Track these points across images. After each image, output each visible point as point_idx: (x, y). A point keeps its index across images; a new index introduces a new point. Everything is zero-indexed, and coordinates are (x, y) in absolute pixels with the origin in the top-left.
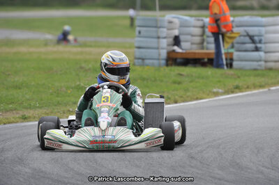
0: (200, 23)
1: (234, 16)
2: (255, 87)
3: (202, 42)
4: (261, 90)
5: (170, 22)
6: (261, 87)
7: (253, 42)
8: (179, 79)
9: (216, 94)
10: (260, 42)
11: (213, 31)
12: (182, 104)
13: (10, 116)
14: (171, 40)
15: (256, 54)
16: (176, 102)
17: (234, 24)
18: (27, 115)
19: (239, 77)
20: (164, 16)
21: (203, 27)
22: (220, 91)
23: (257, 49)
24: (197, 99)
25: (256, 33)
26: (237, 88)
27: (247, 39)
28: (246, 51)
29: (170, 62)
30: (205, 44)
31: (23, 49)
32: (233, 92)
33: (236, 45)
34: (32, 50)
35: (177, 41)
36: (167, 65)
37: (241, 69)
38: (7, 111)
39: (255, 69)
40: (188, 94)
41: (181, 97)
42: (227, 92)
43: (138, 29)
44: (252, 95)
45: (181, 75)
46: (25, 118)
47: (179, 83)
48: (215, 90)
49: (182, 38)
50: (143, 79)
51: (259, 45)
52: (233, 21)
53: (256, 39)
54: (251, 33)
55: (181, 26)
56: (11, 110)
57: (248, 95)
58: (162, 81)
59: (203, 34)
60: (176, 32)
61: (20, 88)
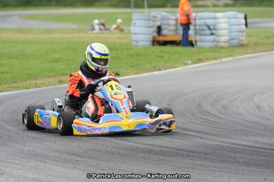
0: (174, 17)
1: (197, 12)
2: (212, 59)
3: (176, 30)
4: (216, 61)
5: (155, 17)
6: (216, 59)
7: (210, 29)
8: (161, 54)
9: (187, 64)
10: (214, 29)
11: (184, 22)
12: (164, 71)
13: (51, 80)
14: (155, 29)
15: (211, 38)
16: (160, 70)
17: (197, 18)
18: (62, 80)
19: (201, 53)
20: (150, 13)
21: (177, 20)
22: (190, 62)
23: (212, 34)
24: (174, 68)
25: (212, 23)
26: (200, 60)
27: (206, 28)
28: (205, 35)
29: (155, 43)
30: (178, 31)
31: (58, 35)
32: (197, 63)
33: (198, 32)
34: (64, 36)
35: (159, 29)
36: (153, 45)
37: (202, 48)
38: (49, 77)
39: (211, 48)
40: (168, 64)
41: (163, 66)
42: (193, 63)
43: (133, 22)
44: (210, 65)
45: (162, 52)
46: (61, 82)
47: (162, 57)
48: (186, 62)
49: (163, 27)
50: (138, 55)
51: (213, 32)
52: (196, 16)
53: (212, 27)
54: (208, 24)
55: (162, 19)
56: (52, 76)
57: (207, 65)
58: (150, 56)
59: (176, 25)
60: (158, 24)
61: (56, 62)
